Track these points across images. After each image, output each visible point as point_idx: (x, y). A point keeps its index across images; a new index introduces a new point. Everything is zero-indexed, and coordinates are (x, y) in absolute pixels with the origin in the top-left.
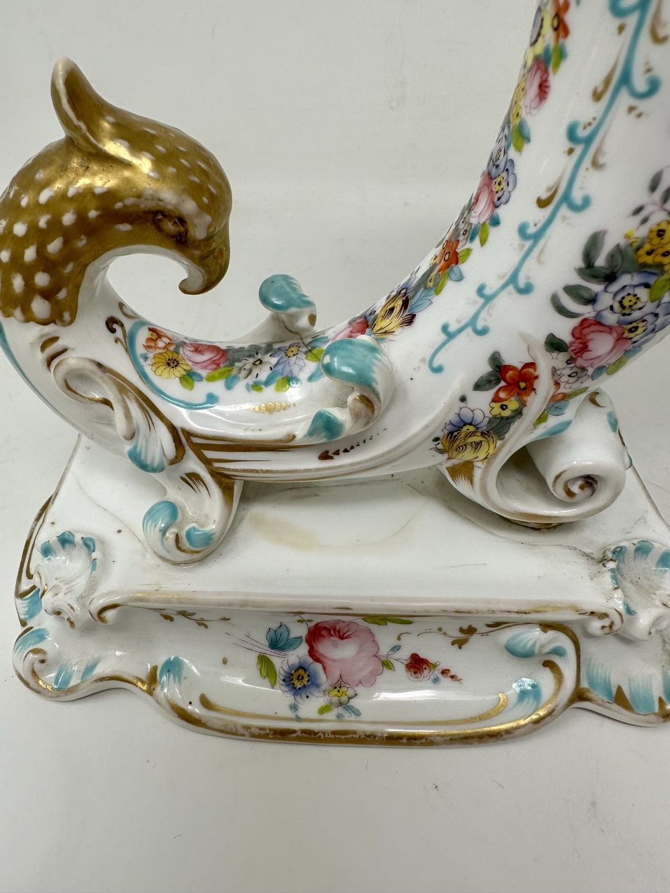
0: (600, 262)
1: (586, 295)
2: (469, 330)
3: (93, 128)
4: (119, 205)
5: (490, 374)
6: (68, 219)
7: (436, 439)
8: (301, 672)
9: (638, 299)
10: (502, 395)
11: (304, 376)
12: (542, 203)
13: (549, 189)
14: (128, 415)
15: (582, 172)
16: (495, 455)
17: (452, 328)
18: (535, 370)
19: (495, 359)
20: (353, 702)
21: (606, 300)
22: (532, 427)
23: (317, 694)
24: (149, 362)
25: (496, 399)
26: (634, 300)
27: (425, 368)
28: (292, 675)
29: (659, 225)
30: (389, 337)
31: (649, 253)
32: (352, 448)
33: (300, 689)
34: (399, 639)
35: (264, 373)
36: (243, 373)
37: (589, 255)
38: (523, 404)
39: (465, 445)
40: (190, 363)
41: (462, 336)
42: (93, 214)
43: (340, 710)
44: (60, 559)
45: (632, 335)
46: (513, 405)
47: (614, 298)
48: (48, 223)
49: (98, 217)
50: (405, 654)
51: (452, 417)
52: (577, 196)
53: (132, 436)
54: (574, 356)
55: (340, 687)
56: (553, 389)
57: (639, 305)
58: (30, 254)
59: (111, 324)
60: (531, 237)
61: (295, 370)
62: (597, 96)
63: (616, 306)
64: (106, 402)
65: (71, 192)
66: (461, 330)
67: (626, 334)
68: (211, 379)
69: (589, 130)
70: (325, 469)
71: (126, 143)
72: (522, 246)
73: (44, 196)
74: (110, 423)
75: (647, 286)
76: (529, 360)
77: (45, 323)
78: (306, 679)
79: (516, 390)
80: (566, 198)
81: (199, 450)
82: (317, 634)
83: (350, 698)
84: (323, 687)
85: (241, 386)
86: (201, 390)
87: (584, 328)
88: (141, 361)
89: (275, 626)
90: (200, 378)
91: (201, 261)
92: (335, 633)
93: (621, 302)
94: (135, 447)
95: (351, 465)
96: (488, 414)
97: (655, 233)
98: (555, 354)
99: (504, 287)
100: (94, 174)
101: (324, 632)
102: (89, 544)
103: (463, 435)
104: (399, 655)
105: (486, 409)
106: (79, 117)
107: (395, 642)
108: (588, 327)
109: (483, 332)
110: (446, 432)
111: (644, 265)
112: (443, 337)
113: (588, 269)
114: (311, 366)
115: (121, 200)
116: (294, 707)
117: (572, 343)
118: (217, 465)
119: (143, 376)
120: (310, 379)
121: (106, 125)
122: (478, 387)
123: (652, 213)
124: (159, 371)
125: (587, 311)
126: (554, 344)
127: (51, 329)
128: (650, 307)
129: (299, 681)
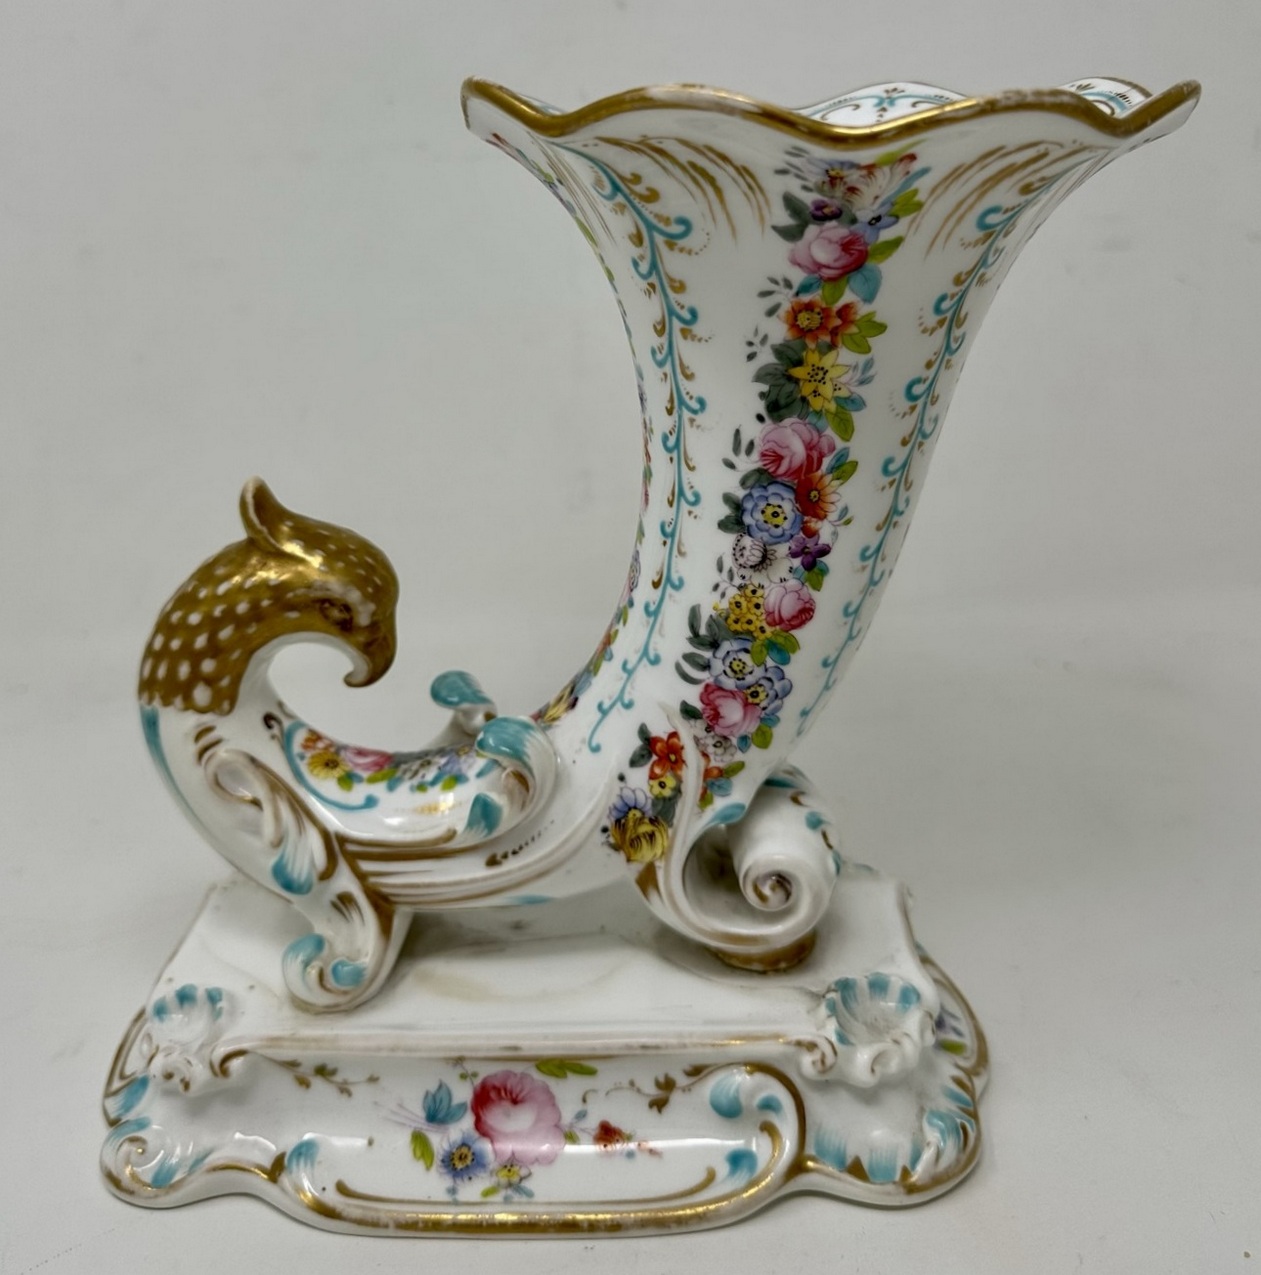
0: (703, 631)
1: (701, 662)
2: (619, 705)
3: (274, 532)
4: (290, 595)
5: (642, 748)
6: (242, 608)
7: (605, 830)
8: (464, 1150)
9: (744, 663)
10: (658, 771)
11: (471, 773)
12: (656, 585)
13: (658, 573)
14: (277, 817)
15: (674, 558)
16: (671, 847)
17: (606, 706)
18: (679, 738)
19: (643, 732)
20: (527, 1184)
21: (718, 666)
22: (697, 809)
23: (483, 1175)
24: (306, 761)
25: (653, 776)
26: (741, 665)
27: (586, 750)
28: (453, 1154)
29: (734, 598)
30: (556, 723)
31: (736, 621)
32: (521, 848)
33: (461, 1170)
34: (584, 1100)
35: (430, 774)
36: (408, 775)
37: (693, 627)
38: (679, 780)
39: (638, 837)
40: (351, 765)
41: (614, 711)
42: (265, 603)
43: (509, 1192)
44: (176, 1018)
45: (756, 701)
46: (670, 782)
47: (724, 663)
48: (223, 612)
49: (271, 605)
50: (592, 1123)
51: (614, 800)
52: (675, 577)
53: (279, 842)
54: (710, 724)
55: (512, 1166)
56: (703, 762)
57: (748, 670)
58: (201, 642)
59: (269, 720)
60: (653, 613)
61: (464, 767)
62: (671, 504)
63: (728, 671)
64: (256, 803)
65: (248, 584)
66: (612, 706)
67: (750, 700)
68: (372, 780)
69: (672, 526)
70: (493, 877)
71: (302, 543)
72: (648, 623)
73: (222, 589)
74: (256, 831)
75: (746, 651)
76: (672, 730)
77: (202, 711)
78: (470, 1158)
79: (668, 765)
80: (669, 579)
81: (353, 859)
82: (485, 1098)
83: (521, 1179)
84: (491, 1167)
85: (404, 788)
86: (359, 793)
87: (709, 694)
88: (298, 761)
89: (433, 1087)
90: (360, 780)
91: (367, 649)
92: (506, 1094)
93: (730, 667)
94: (282, 857)
95: (520, 869)
96: (649, 794)
97: (734, 606)
98: (692, 722)
99: (640, 660)
100: (270, 569)
101: (493, 1095)
102: (213, 997)
103: (631, 824)
104: (584, 1124)
105: (646, 788)
106: (263, 522)
107: (579, 1107)
108: (712, 692)
109: (629, 706)
110: (613, 820)
111: (736, 633)
112: (599, 715)
113: (695, 638)
114: (480, 763)
115: (292, 590)
116: (453, 1191)
117: (704, 709)
118: (373, 880)
119: (298, 775)
120: (480, 775)
121: (285, 529)
122: (633, 763)
123: (726, 589)
124: (315, 772)
125: (704, 676)
126: (688, 712)
127: (208, 719)
128: (759, 672)
129: (460, 1163)
